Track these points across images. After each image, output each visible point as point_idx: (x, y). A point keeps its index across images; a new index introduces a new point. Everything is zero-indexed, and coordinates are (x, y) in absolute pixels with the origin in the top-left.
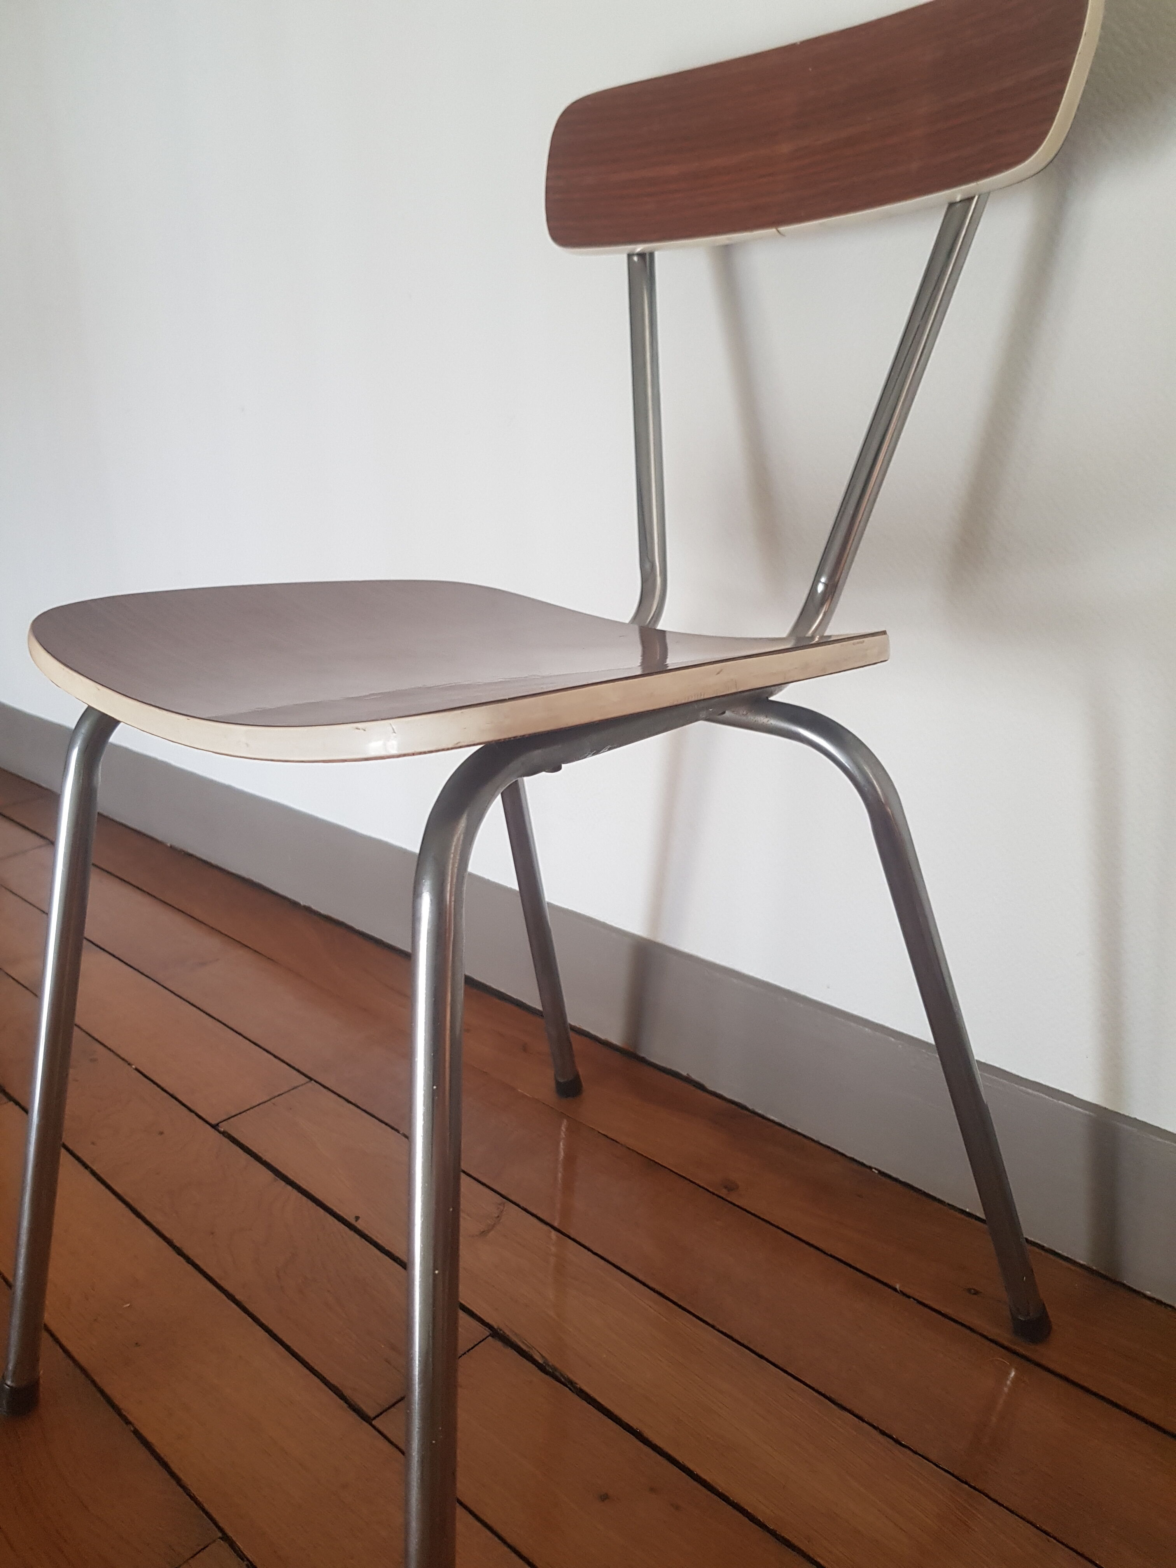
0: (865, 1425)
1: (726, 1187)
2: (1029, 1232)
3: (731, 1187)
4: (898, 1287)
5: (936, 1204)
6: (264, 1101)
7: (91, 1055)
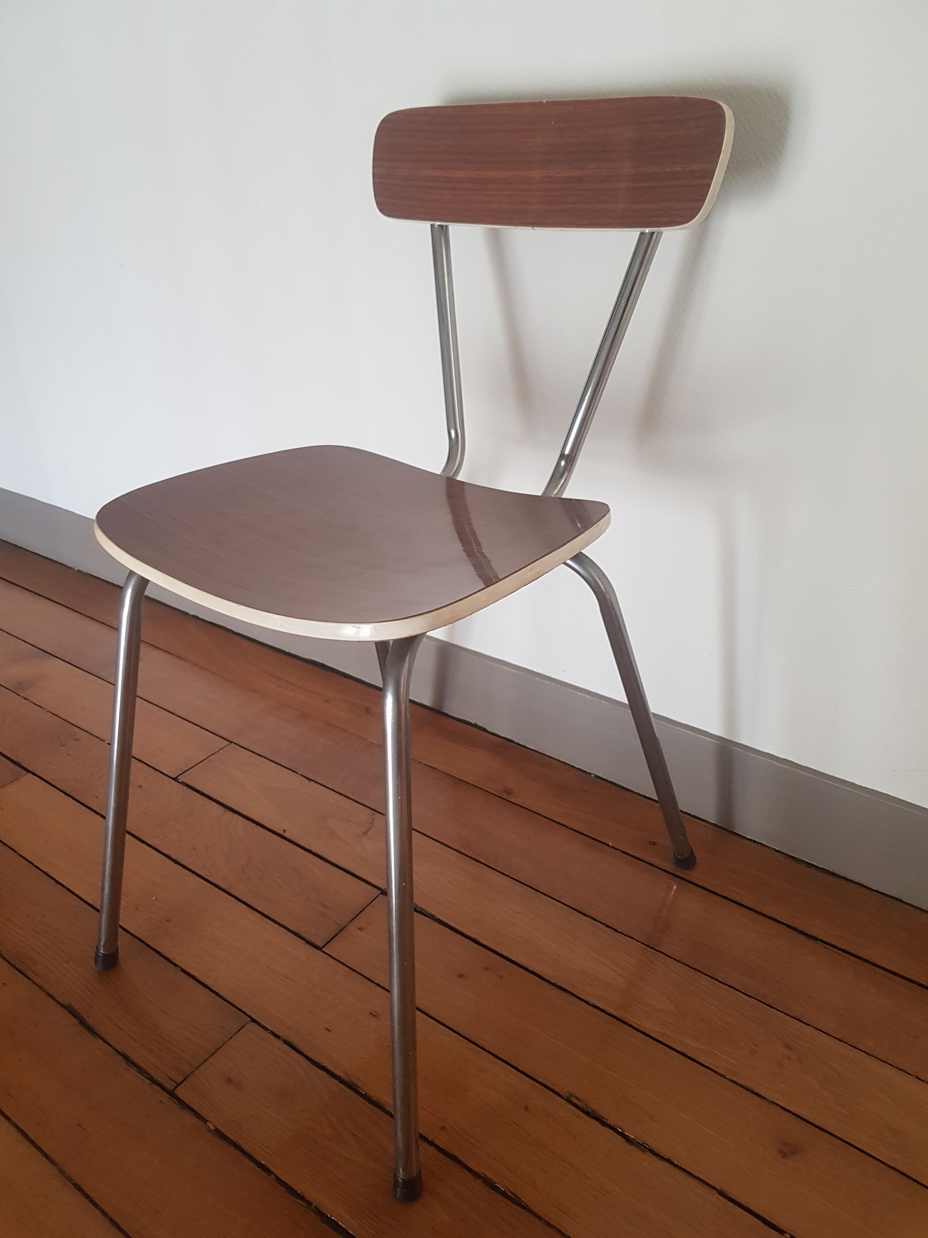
0: (598, 923)
1: (506, 792)
2: (683, 806)
3: (509, 792)
4: (610, 844)
5: (630, 793)
6: (203, 759)
7: (74, 736)
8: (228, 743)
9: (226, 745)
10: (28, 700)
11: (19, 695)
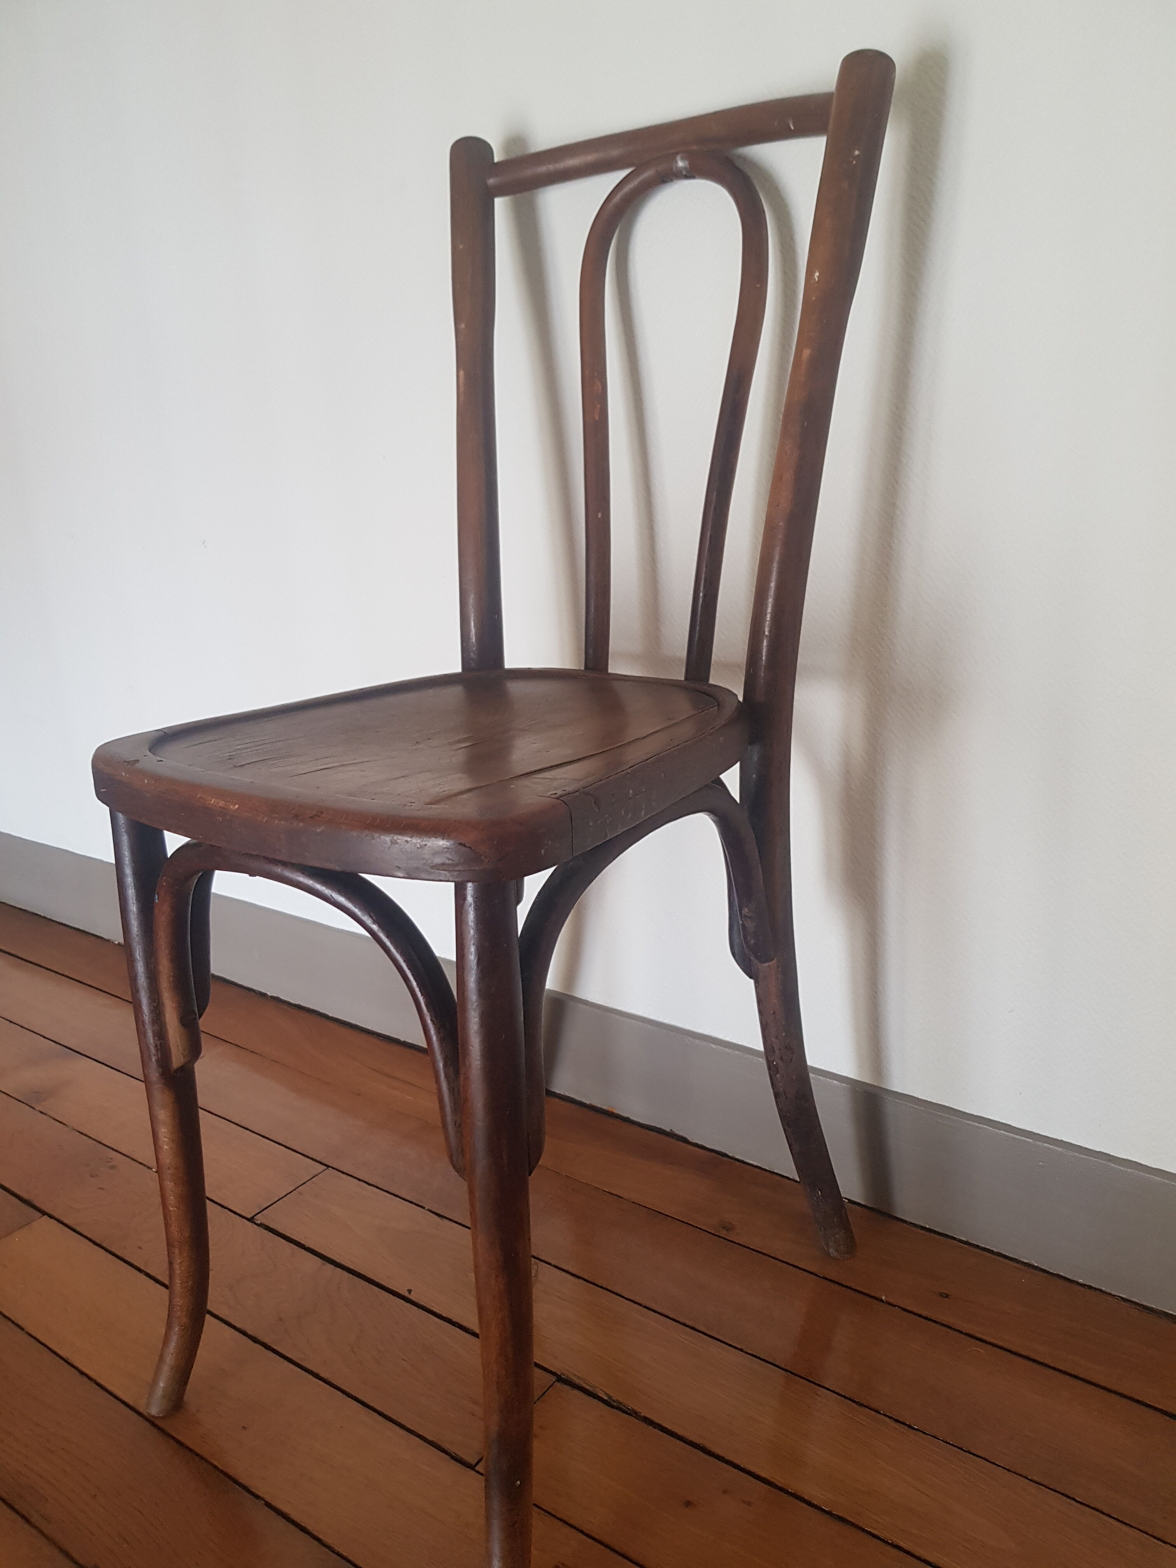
0: (882, 1416)
1: (723, 1228)
3: (728, 1228)
4: (884, 1298)
6: (289, 1191)
7: (108, 1162)
8: (324, 1167)
9: (321, 1170)
10: (45, 1114)
11: (33, 1108)
